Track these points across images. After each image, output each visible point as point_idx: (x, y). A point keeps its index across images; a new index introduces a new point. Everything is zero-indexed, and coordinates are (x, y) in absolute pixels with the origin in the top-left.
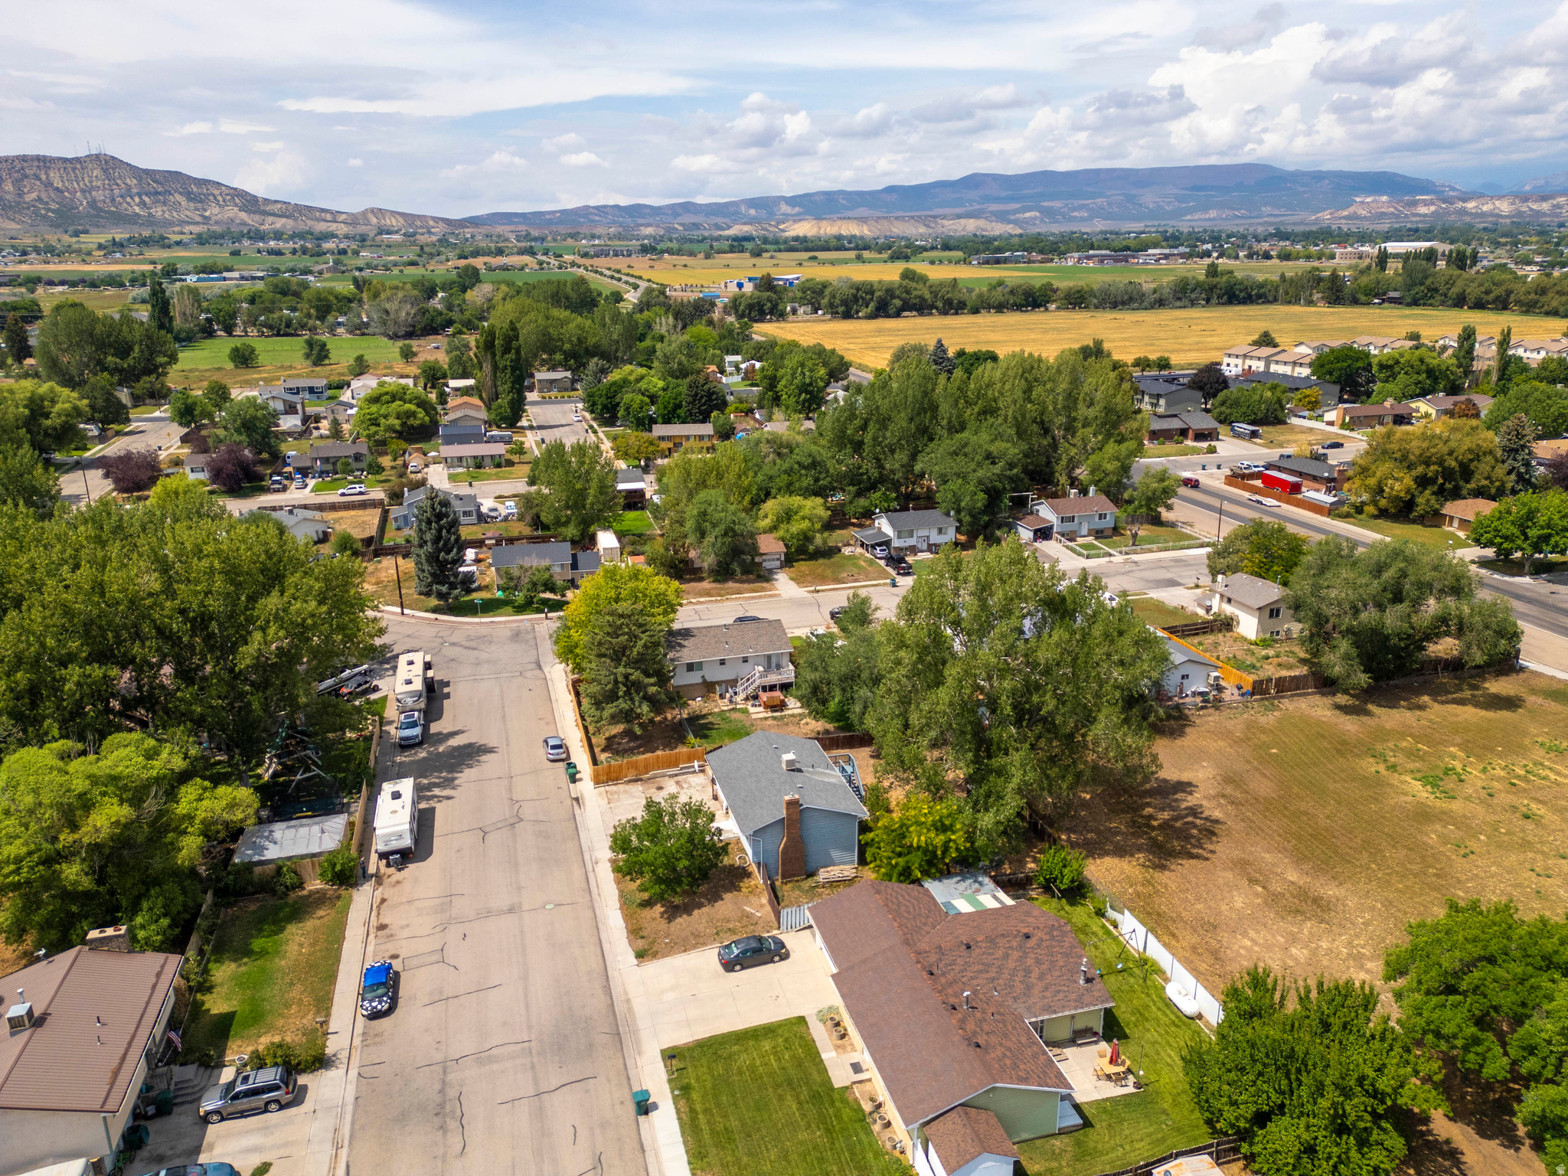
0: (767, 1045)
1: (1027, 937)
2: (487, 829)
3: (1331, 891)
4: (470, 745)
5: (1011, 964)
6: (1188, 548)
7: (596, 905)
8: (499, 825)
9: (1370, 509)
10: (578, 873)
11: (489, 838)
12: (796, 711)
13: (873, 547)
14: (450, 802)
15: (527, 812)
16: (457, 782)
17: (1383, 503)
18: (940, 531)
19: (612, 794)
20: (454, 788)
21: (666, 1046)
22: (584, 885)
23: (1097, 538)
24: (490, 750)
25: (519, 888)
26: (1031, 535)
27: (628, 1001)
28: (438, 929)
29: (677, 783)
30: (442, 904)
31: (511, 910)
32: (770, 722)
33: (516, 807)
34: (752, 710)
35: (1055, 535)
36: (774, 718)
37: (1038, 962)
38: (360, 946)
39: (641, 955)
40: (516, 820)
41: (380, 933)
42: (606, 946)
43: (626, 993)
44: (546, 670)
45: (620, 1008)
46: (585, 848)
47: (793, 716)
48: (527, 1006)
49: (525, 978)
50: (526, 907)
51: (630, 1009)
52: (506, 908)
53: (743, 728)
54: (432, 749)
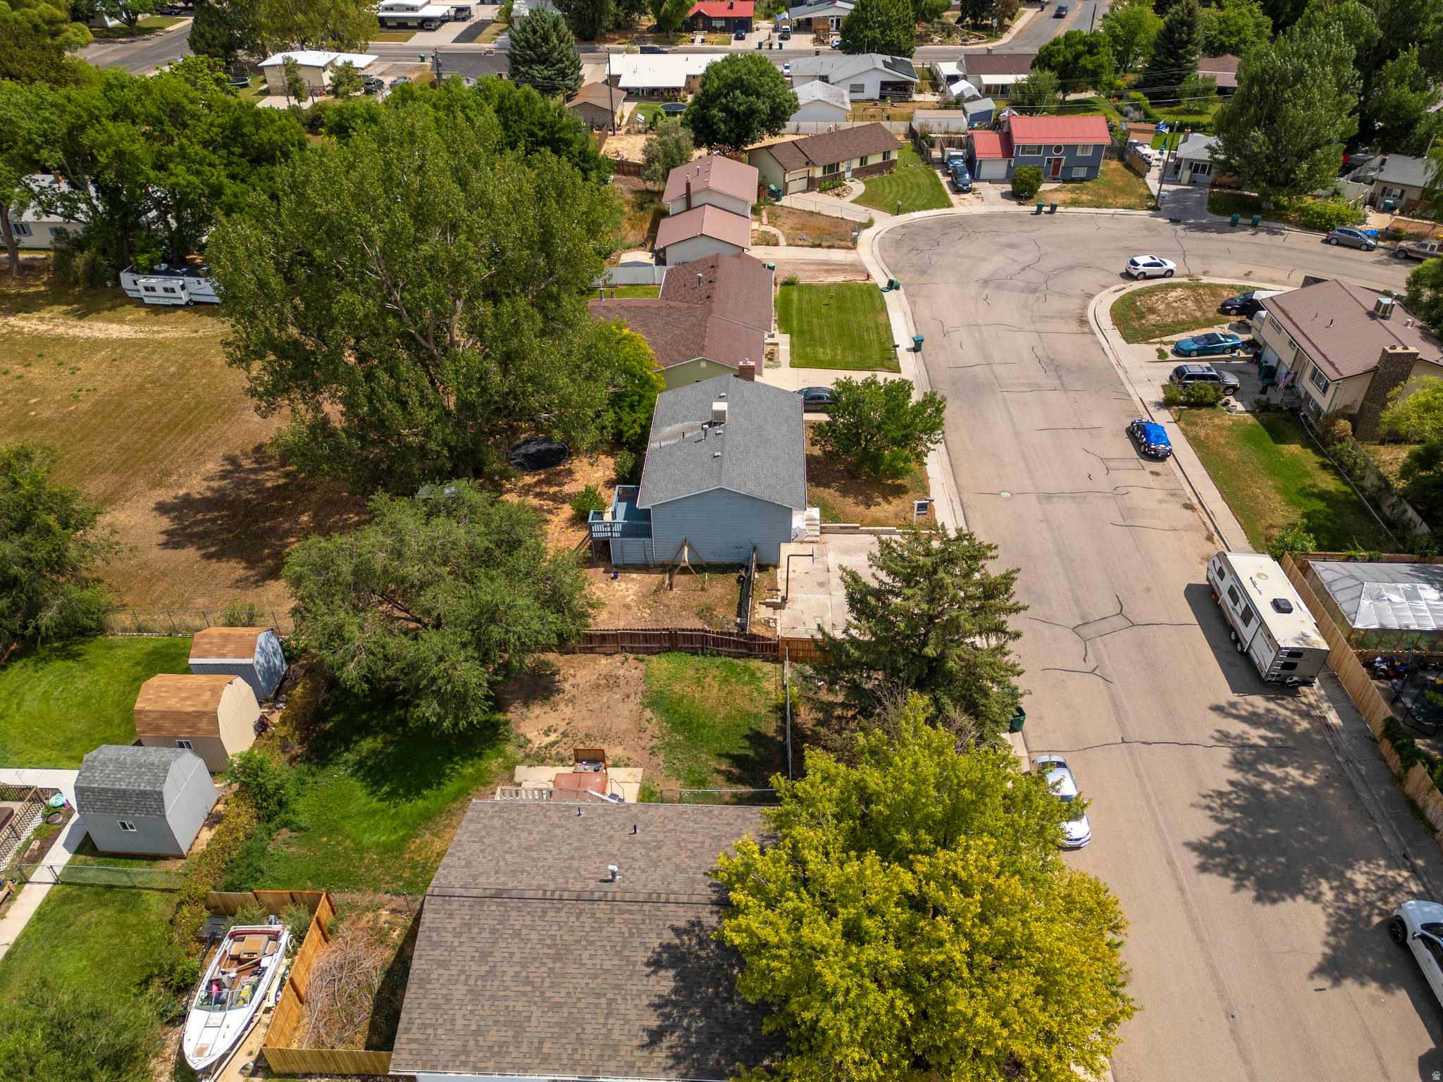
2: (1119, 621)
7: (954, 489)
8: (1105, 626)
11: (1112, 607)
14: (1215, 702)
15: (1072, 645)
16: (1225, 754)
20: (1224, 737)
21: (897, 373)
22: (969, 514)
24: (1208, 856)
25: (1046, 521)
28: (1122, 490)
30: (1132, 518)
31: (1049, 497)
33: (1092, 662)
38: (1199, 489)
40: (1085, 631)
49: (1017, 433)
50: (1033, 497)
52: (1055, 499)
53: (671, 747)
54: (1351, 898)
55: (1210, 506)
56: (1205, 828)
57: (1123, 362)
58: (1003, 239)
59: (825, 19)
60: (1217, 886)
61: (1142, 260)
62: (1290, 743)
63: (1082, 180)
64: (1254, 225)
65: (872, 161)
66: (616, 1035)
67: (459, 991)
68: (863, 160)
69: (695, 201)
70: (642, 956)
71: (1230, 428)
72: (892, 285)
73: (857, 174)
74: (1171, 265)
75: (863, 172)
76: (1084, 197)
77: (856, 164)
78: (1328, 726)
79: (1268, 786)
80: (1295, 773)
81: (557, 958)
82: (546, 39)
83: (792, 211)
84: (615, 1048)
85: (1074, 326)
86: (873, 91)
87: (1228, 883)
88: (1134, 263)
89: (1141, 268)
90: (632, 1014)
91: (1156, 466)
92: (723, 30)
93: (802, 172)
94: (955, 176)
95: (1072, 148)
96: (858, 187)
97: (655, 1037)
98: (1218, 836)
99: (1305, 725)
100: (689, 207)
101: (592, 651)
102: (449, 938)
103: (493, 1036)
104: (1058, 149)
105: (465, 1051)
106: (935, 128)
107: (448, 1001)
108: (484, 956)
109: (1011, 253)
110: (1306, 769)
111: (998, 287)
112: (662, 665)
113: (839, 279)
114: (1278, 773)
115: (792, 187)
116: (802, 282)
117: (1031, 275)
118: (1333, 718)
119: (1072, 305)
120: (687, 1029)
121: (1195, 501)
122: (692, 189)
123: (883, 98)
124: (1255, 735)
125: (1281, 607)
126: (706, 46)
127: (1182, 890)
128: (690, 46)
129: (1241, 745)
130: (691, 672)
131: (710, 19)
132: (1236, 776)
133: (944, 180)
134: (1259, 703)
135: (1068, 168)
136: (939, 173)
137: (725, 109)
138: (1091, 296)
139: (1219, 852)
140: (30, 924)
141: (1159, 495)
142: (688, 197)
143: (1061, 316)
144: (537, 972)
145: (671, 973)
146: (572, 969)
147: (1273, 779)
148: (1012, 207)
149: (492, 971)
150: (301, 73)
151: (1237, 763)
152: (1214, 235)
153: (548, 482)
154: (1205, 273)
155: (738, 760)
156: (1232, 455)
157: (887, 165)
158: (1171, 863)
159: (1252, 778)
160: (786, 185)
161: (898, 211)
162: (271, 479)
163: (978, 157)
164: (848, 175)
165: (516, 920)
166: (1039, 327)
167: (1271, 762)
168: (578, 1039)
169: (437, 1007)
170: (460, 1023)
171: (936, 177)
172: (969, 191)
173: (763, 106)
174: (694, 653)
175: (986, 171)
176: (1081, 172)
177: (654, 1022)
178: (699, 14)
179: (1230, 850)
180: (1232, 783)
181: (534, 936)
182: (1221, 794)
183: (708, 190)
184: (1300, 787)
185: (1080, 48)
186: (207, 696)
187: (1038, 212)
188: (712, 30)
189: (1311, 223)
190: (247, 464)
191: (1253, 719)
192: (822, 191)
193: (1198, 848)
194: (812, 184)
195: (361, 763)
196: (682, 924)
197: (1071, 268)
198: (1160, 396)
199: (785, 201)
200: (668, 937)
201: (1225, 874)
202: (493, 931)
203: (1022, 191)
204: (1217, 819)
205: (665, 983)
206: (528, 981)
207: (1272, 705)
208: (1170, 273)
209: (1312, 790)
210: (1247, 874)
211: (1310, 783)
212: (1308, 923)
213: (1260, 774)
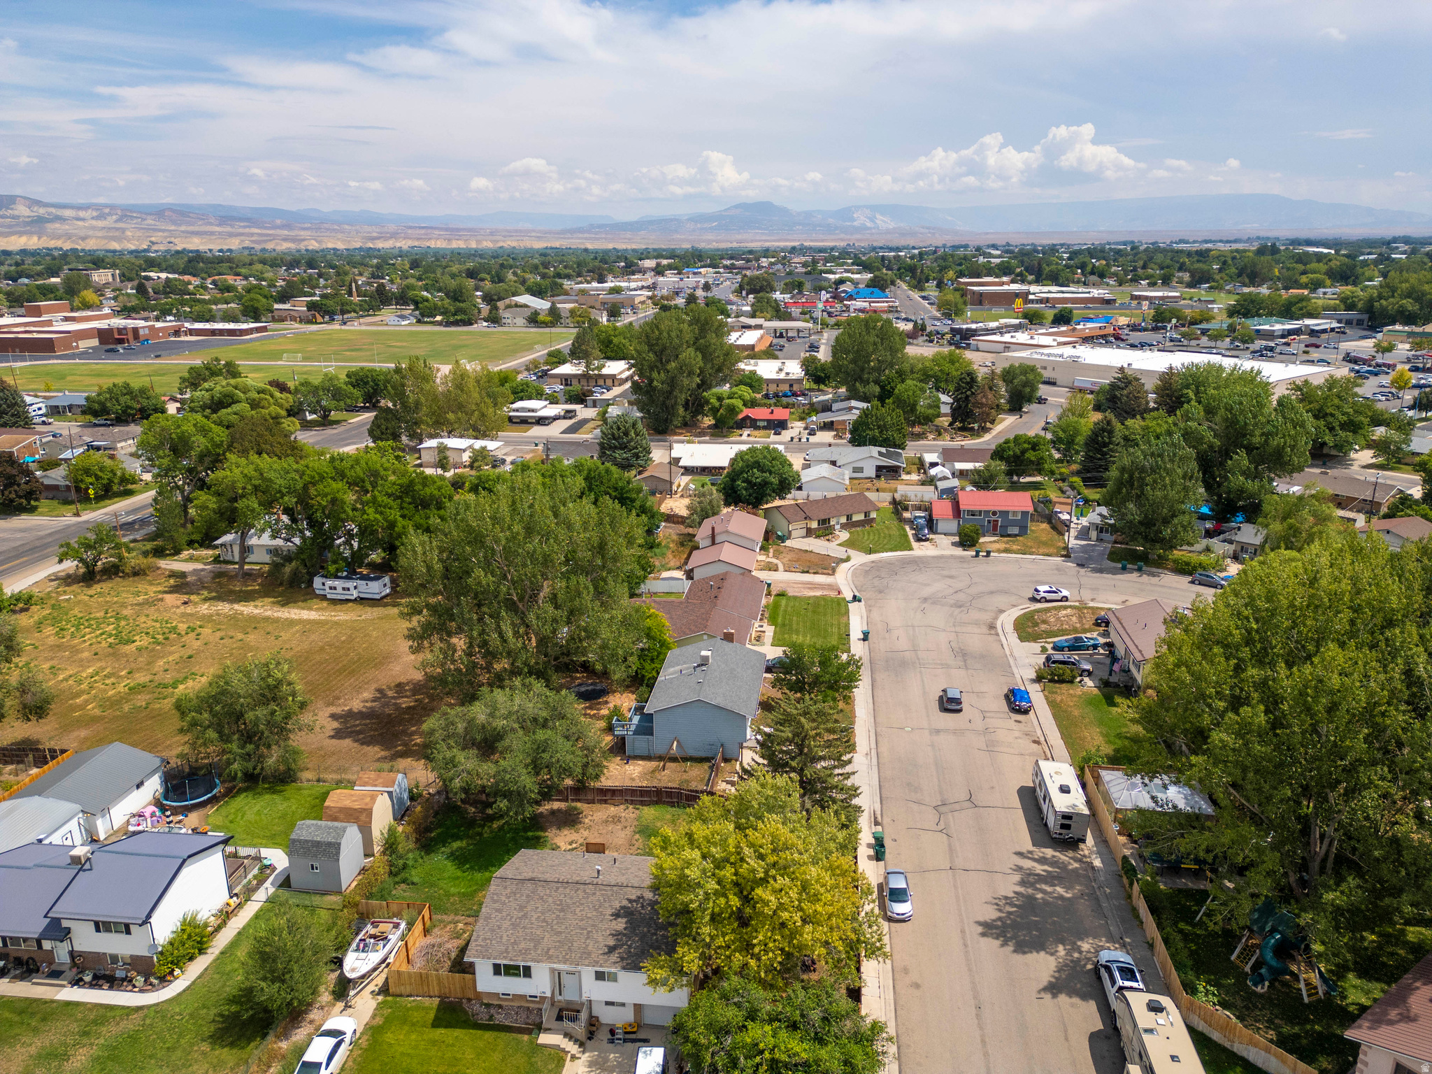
2: (968, 804)
4: (1021, 948)
7: (872, 725)
8: (957, 806)
10: (884, 749)
11: (965, 796)
14: (1019, 849)
15: (932, 816)
16: (1017, 877)
20: (1019, 869)
22: (880, 739)
24: (988, 929)
25: (932, 746)
28: (991, 730)
30: (994, 746)
31: (938, 731)
33: (942, 826)
38: (1047, 732)
40: (942, 809)
50: (927, 732)
52: (942, 733)
54: (1076, 955)
55: (1051, 741)
56: (991, 914)
57: (1016, 654)
58: (946, 573)
59: (844, 421)
60: (991, 945)
61: (1042, 588)
62: (1063, 875)
63: (1016, 536)
64: (1139, 570)
65: (856, 518)
66: (590, 948)
67: (506, 924)
68: (849, 517)
69: (718, 539)
70: (609, 911)
71: (1080, 697)
72: (855, 599)
73: (844, 526)
74: (1065, 593)
75: (849, 525)
76: (1015, 547)
77: (843, 520)
78: (1093, 868)
79: (1039, 896)
80: (1060, 890)
81: (562, 910)
82: (626, 434)
83: (792, 550)
84: (589, 954)
85: (985, 630)
86: (870, 471)
87: (998, 943)
88: (1037, 590)
89: (1043, 595)
90: (600, 939)
91: (1019, 717)
92: (765, 428)
93: (802, 524)
94: (918, 529)
95: (1005, 514)
96: (844, 536)
97: (611, 949)
98: (1000, 919)
99: (1076, 865)
100: (713, 543)
101: (605, 802)
102: (503, 898)
103: (523, 945)
104: (994, 513)
105: (507, 951)
106: (913, 498)
107: (499, 928)
108: (521, 908)
109: (949, 581)
110: (1068, 889)
111: (934, 603)
112: (649, 813)
113: (818, 593)
114: (1049, 889)
115: (794, 534)
116: (791, 594)
117: (961, 596)
118: (1097, 863)
119: (987, 617)
120: (630, 947)
121: (1042, 739)
122: (716, 531)
123: (878, 477)
124: (1039, 869)
125: (1065, 790)
126: (751, 439)
127: (965, 945)
128: (738, 438)
129: (1030, 873)
130: (669, 816)
131: (755, 420)
132: (1021, 890)
133: (910, 533)
134: (1049, 852)
135: (1004, 527)
136: (907, 528)
137: (746, 481)
138: (1002, 611)
139: (996, 927)
140: (251, 920)
141: (1017, 734)
142: (713, 537)
143: (977, 623)
144: (550, 917)
145: (624, 920)
146: (569, 916)
147: (1044, 892)
148: (959, 552)
149: (525, 916)
150: (448, 453)
151: (1022, 883)
152: (1110, 576)
153: (591, 708)
154: (1093, 600)
156: (1076, 713)
157: (868, 521)
158: (963, 932)
159: (1030, 891)
160: (790, 532)
161: (870, 552)
162: (405, 702)
163: (935, 517)
164: (838, 527)
165: (541, 891)
166: (958, 629)
167: (1046, 883)
168: (569, 949)
169: (493, 931)
170: (505, 938)
171: (904, 530)
172: (927, 540)
173: (774, 480)
174: (672, 805)
175: (941, 526)
176: (1016, 530)
177: (612, 942)
178: (747, 417)
179: (1005, 925)
180: (1015, 893)
181: (550, 900)
182: (1006, 898)
183: (727, 532)
184: (1061, 897)
185: (1026, 446)
186: (368, 800)
187: (977, 555)
188: (757, 428)
189: (1183, 569)
190: (390, 694)
191: (1042, 861)
192: (818, 537)
193: (985, 925)
194: (809, 532)
195: (452, 854)
196: (634, 897)
197: (992, 593)
198: (1033, 676)
199: (788, 543)
200: (625, 903)
201: (997, 938)
202: (528, 896)
203: (967, 540)
204: (1000, 910)
205: (620, 924)
206: (544, 921)
207: (1057, 854)
208: (1065, 599)
209: (1069, 899)
210: (1011, 939)
211: (1069, 895)
212: (1043, 965)
213: (1037, 889)
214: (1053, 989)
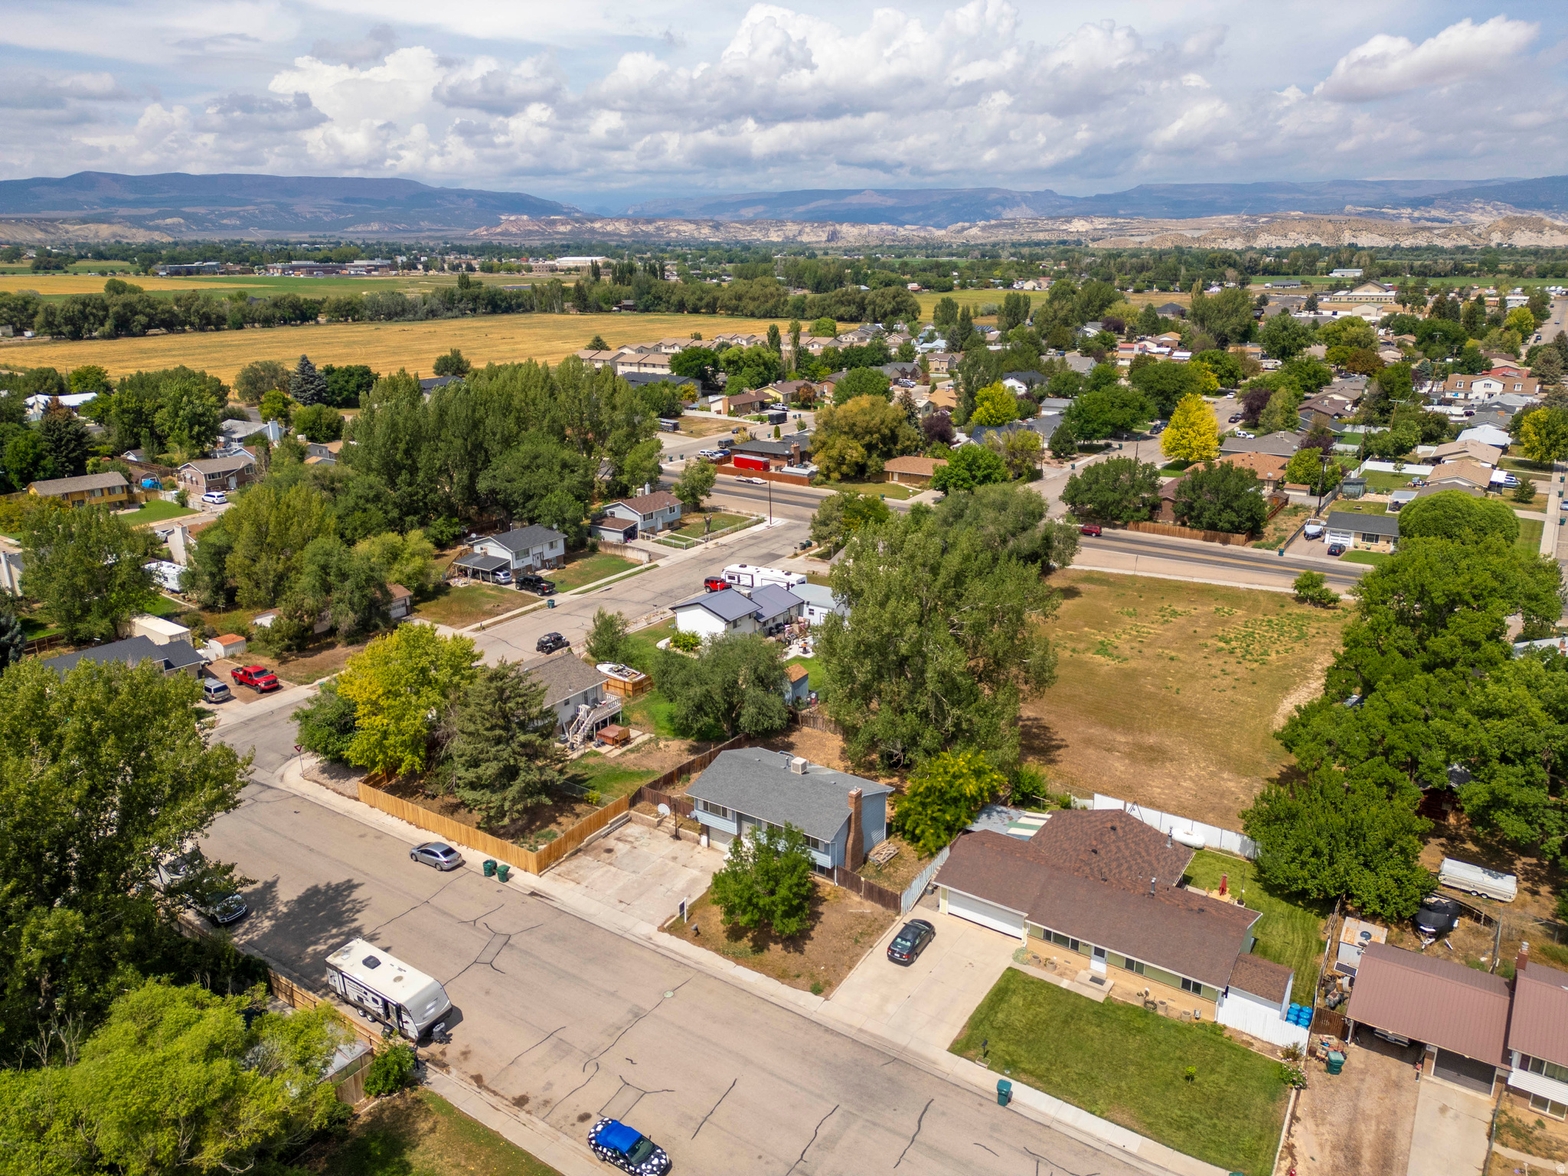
0: (1017, 1000)
1: (1114, 829)
2: (486, 958)
3: (1151, 740)
4: (314, 891)
5: (1127, 853)
6: (750, 526)
7: (709, 972)
8: (493, 950)
9: (836, 475)
10: (646, 955)
11: (501, 965)
12: (646, 737)
13: (494, 573)
15: (501, 926)
17: (844, 468)
18: (552, 545)
19: (569, 873)
21: (947, 1046)
23: (673, 530)
24: (350, 886)
25: (613, 994)
26: (621, 536)
27: (860, 1030)
28: (590, 1069)
29: (618, 839)
30: (556, 1047)
31: (638, 1015)
32: (632, 756)
33: (480, 926)
34: (604, 750)
35: (639, 534)
36: (631, 751)
37: (1137, 844)
39: (817, 991)
40: (502, 938)
41: (526, 1107)
42: (772, 999)
43: (851, 1026)
44: (281, 786)
45: (864, 1039)
46: (620, 933)
47: (645, 743)
48: (791, 1083)
49: (747, 1062)
50: (649, 1008)
51: (872, 1035)
52: (630, 1016)
53: (614, 769)
54: (269, 913)
56: (356, 894)
60: (338, 878)
79: (334, 931)
87: (334, 883)
98: (349, 896)
125: (372, 962)
141: (558, 1093)
155: (585, 780)
159: (345, 929)
179: (340, 894)
184: (315, 943)
201: (338, 886)
204: (353, 900)
209: (308, 946)
210: (326, 891)
211: (310, 950)
212: (287, 893)
213: (341, 934)
214: (270, 886)
